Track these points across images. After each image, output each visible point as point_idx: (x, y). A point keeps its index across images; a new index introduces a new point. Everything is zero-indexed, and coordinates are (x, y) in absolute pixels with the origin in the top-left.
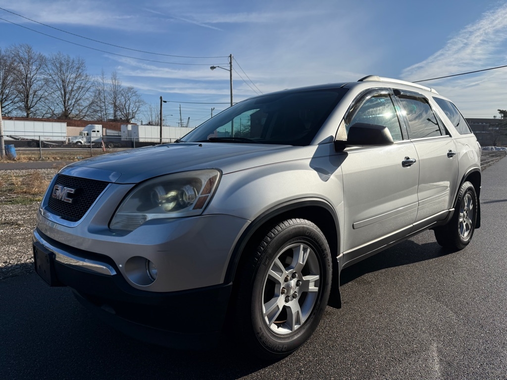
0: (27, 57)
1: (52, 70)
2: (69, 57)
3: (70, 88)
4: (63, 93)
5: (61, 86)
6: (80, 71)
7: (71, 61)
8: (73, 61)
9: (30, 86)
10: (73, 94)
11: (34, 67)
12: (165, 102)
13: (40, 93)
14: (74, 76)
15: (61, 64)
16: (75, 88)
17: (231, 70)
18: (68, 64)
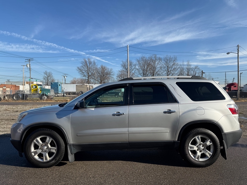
0: (154, 59)
1: (164, 63)
2: (170, 57)
3: (170, 69)
4: (167, 72)
5: (167, 69)
6: (175, 62)
7: (171, 58)
8: (172, 58)
9: (155, 70)
10: (171, 72)
11: (157, 63)
12: (204, 73)
13: (158, 73)
14: (172, 64)
15: (167, 60)
16: (172, 69)
17: (238, 53)
18: (170, 60)
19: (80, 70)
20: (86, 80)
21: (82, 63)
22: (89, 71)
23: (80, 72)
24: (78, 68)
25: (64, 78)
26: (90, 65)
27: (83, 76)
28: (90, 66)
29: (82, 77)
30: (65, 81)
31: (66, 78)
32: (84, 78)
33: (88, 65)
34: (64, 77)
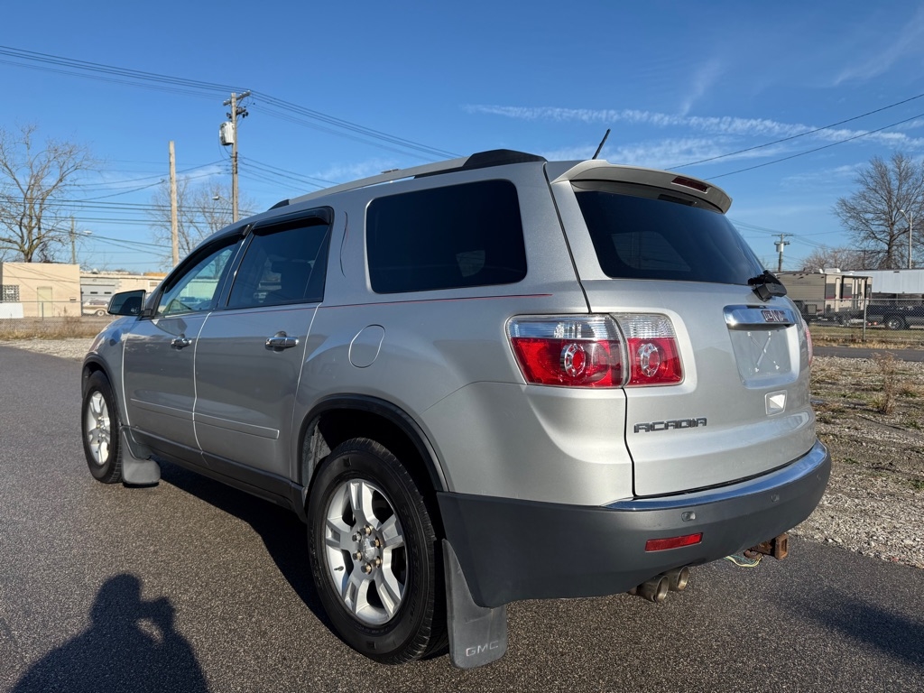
19: (852, 212)
20: (879, 252)
21: (861, 182)
22: (894, 213)
23: (852, 222)
24: (844, 203)
25: (777, 250)
26: (901, 184)
27: (866, 238)
28: (905, 188)
29: (857, 241)
30: (780, 261)
31: (782, 250)
32: (871, 245)
33: (895, 183)
34: (778, 246)
